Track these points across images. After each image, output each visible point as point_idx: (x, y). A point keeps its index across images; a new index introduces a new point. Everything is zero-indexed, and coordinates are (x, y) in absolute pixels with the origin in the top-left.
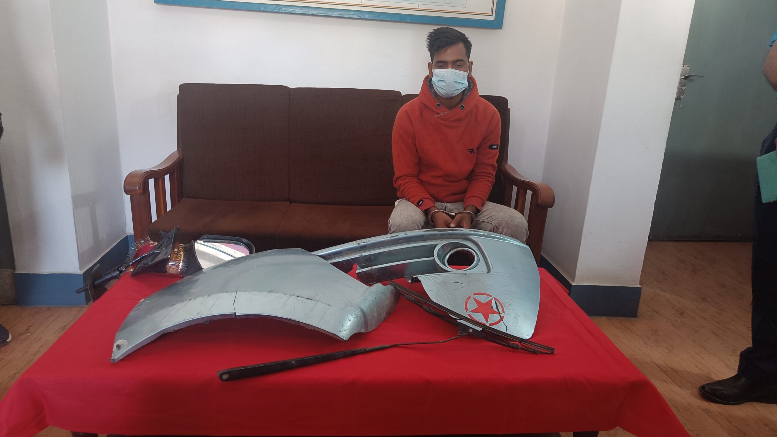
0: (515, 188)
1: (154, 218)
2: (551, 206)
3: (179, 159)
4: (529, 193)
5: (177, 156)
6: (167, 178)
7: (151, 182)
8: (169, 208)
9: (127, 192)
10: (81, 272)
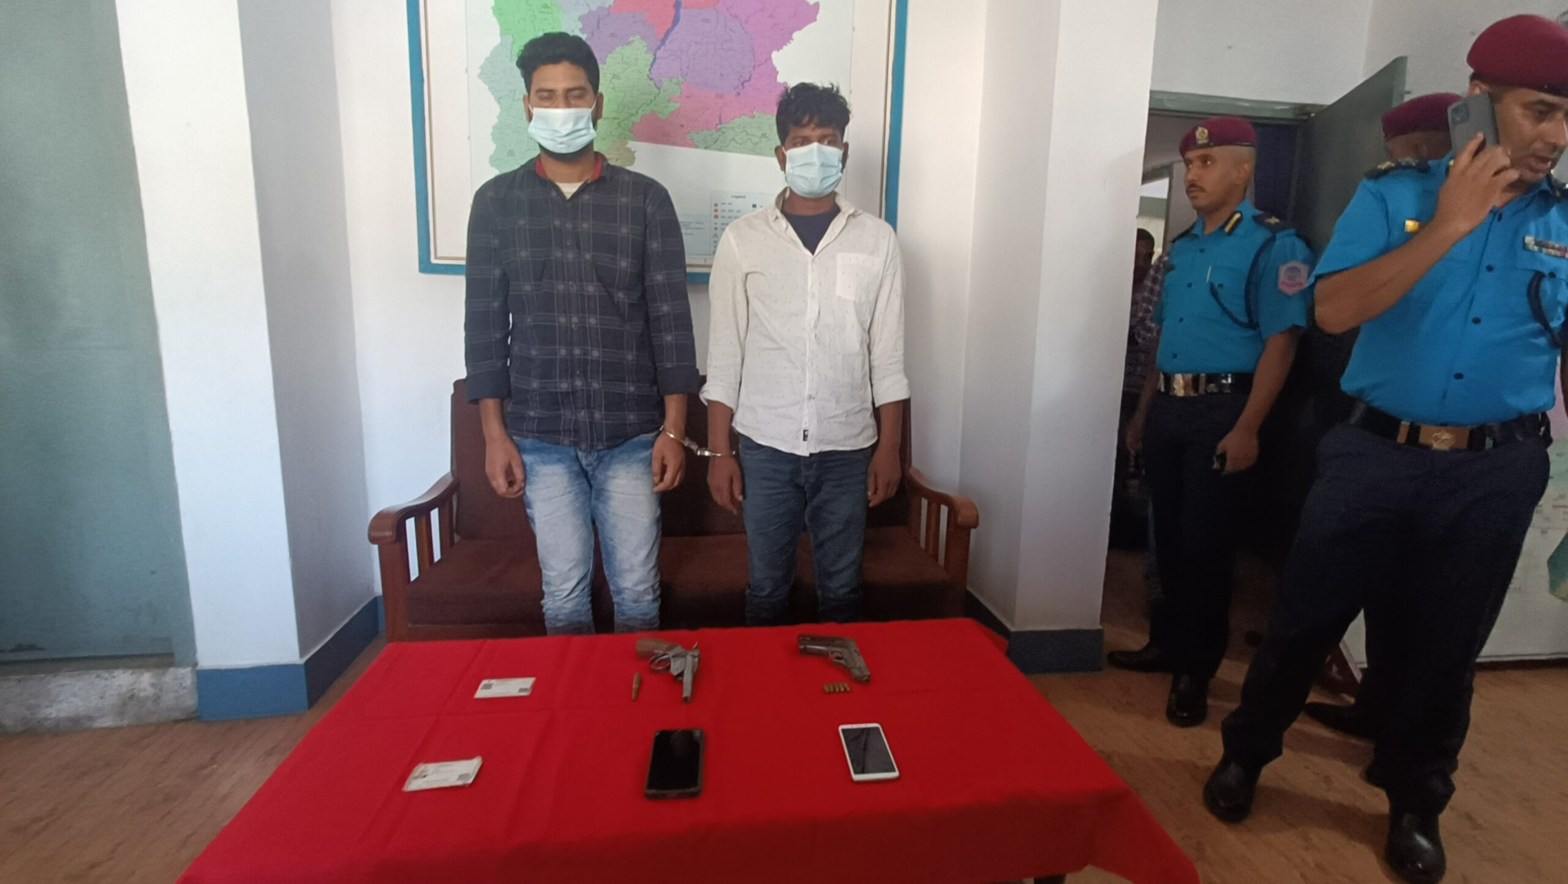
0: (925, 502)
1: (414, 574)
2: (975, 526)
3: (452, 483)
4: (944, 510)
5: (450, 480)
6: (435, 514)
7: (410, 524)
8: (437, 556)
9: (373, 540)
10: (302, 661)
